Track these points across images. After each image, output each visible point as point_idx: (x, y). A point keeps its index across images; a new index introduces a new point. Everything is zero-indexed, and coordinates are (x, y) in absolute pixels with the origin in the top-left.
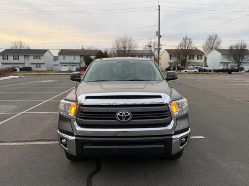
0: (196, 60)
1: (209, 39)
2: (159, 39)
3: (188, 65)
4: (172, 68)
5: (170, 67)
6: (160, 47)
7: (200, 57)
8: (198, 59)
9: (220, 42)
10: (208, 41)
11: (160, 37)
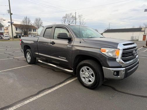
0: (32, 32)
1: (36, 20)
2: (11, 16)
3: (29, 35)
4: (18, 37)
5: (17, 36)
6: (12, 21)
7: (35, 30)
8: (34, 31)
9: (42, 23)
10: (36, 21)
11: (11, 14)
